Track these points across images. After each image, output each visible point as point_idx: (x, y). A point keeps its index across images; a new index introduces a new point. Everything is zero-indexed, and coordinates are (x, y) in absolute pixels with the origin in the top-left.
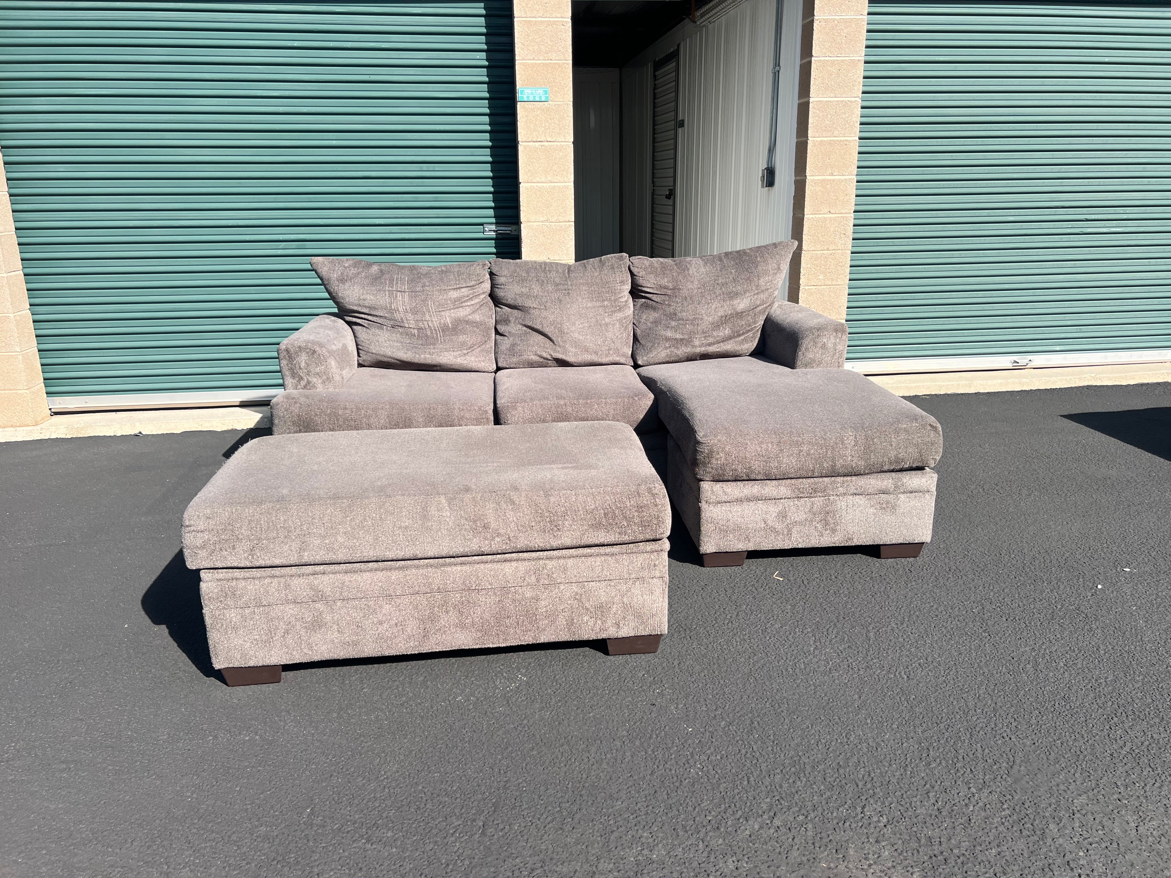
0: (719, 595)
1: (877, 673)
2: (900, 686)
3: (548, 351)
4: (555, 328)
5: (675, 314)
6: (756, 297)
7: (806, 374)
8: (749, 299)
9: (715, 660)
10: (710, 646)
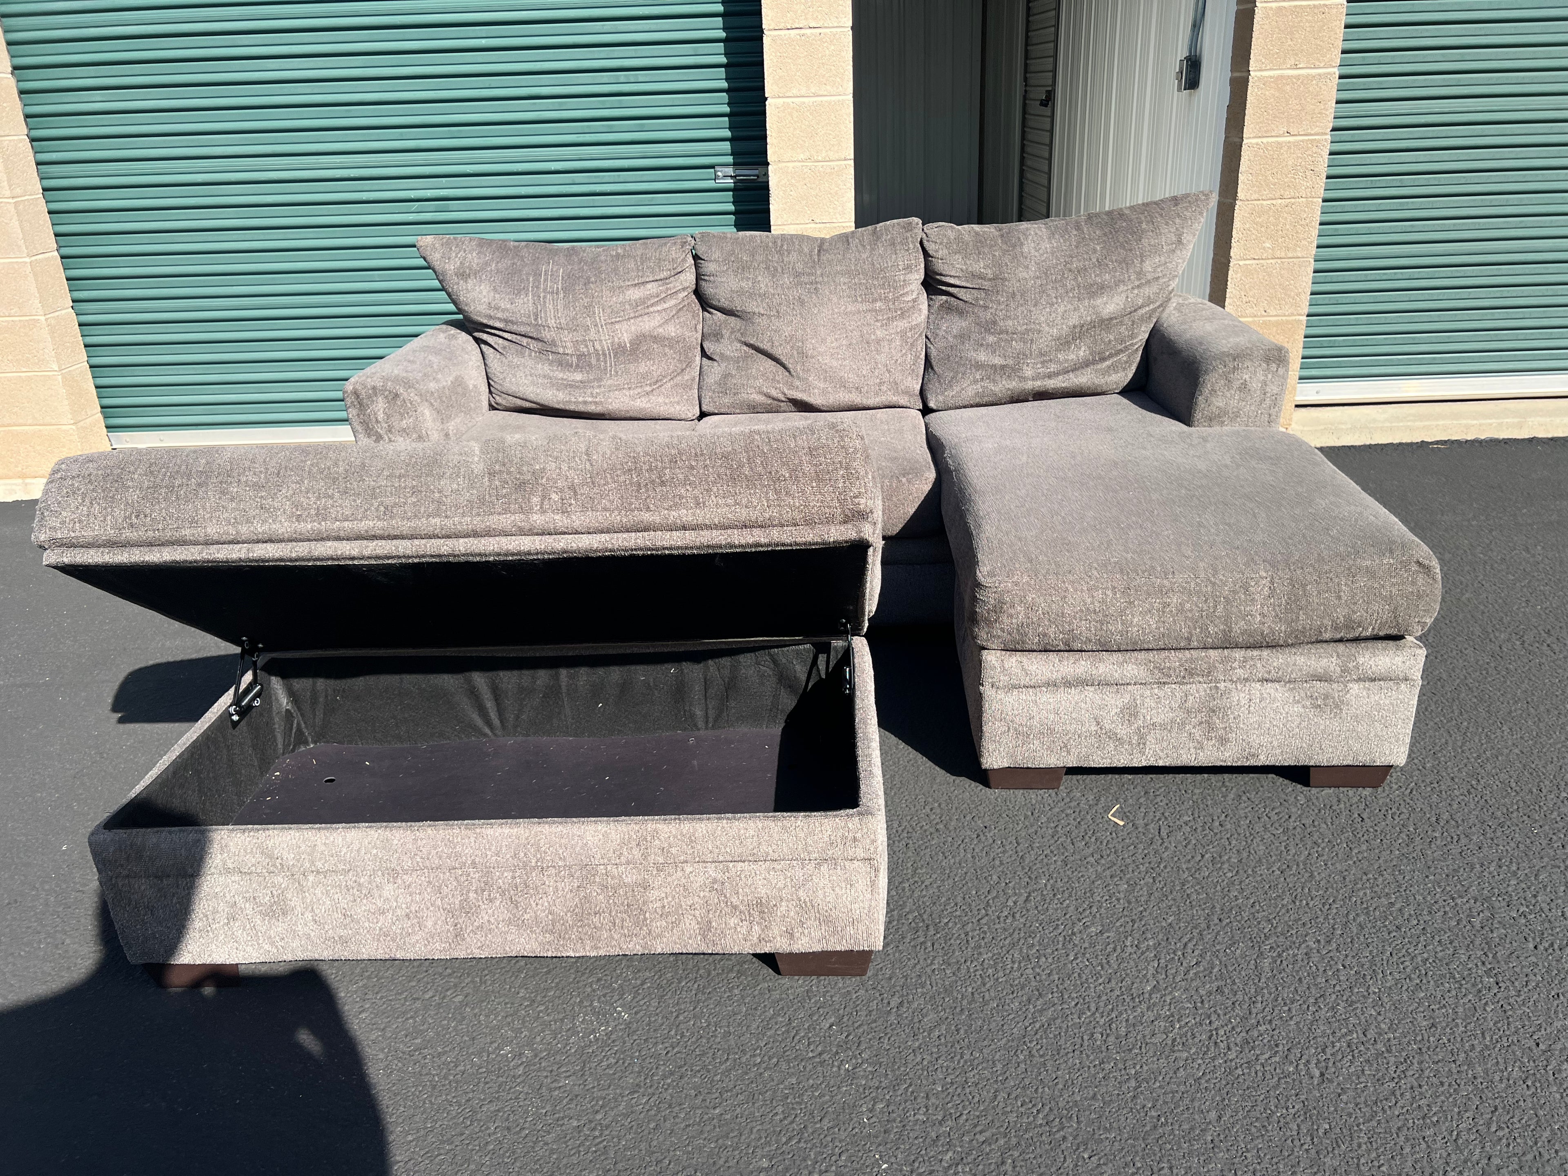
0: (1004, 852)
1: (1262, 1059)
2: (1303, 1097)
3: (781, 388)
4: (792, 347)
5: (995, 323)
6: (1136, 291)
7: (1205, 440)
8: (1124, 295)
9: (965, 1002)
10: (964, 968)
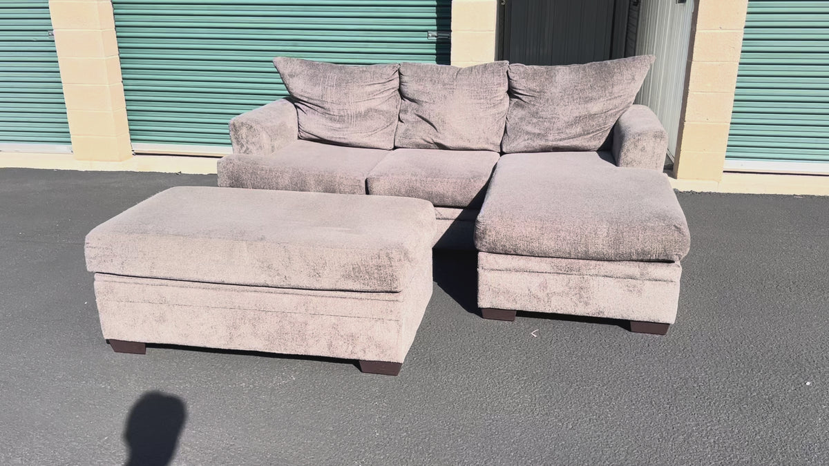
3: (432, 137)
4: (439, 118)
5: (537, 113)
8: (602, 103)
